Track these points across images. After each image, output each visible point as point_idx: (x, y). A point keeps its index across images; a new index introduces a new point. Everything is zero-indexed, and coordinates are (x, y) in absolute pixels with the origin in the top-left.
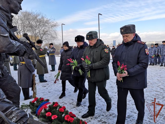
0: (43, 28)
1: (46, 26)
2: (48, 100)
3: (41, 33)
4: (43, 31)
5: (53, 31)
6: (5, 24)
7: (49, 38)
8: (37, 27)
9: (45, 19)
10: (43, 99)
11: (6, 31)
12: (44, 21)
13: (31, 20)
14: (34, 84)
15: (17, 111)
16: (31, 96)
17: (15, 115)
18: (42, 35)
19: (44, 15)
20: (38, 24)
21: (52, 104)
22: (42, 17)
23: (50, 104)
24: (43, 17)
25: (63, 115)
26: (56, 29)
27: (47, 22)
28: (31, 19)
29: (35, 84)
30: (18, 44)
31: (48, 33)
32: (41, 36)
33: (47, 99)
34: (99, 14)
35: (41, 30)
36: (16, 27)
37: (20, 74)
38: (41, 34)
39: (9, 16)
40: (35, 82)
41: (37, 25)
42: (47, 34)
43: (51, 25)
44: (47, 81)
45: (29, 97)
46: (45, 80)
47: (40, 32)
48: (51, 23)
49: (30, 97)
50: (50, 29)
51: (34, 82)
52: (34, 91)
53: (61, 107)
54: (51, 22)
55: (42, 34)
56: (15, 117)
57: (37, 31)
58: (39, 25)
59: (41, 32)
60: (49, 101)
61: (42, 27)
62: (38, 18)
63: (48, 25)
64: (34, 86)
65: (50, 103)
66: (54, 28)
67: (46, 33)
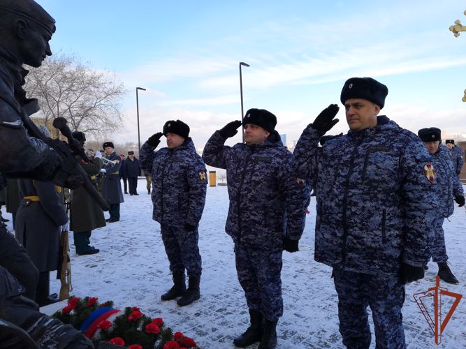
0: (80, 99)
1: (90, 93)
2: (109, 304)
3: (75, 113)
4: (82, 107)
5: (111, 106)
6: (12, 93)
7: (99, 126)
8: (63, 95)
9: (88, 73)
10: (95, 300)
11: (14, 111)
12: (86, 80)
13: (45, 74)
14: (65, 260)
15: (55, 328)
16: (55, 296)
17: (52, 338)
18: (76, 118)
19: (84, 63)
20: (66, 86)
21: (123, 313)
22: (79, 66)
23: (118, 314)
24: (80, 68)
25: (158, 343)
26: (121, 102)
27: (93, 82)
28: (45, 71)
29: (69, 260)
30: (44, 146)
31: (97, 113)
32: (73, 120)
33: (108, 302)
34: (241, 64)
35: (74, 104)
36: (34, 100)
37: (23, 231)
38: (76, 116)
39: (17, 72)
40: (68, 252)
41: (63, 89)
42: (93, 117)
43: (106, 90)
44: (97, 251)
45: (49, 300)
46: (93, 247)
47: (72, 110)
48: (106, 85)
49: (51, 298)
50: (102, 102)
51: (64, 255)
52: (64, 279)
53: (148, 321)
54: (105, 83)
55: (78, 115)
56: (53, 343)
57: (63, 107)
58: (69, 89)
59: (75, 110)
60: (114, 307)
61: (78, 94)
62: (66, 69)
63: (96, 89)
64: (63, 264)
65: (116, 311)
66: (114, 100)
67: (90, 112)
